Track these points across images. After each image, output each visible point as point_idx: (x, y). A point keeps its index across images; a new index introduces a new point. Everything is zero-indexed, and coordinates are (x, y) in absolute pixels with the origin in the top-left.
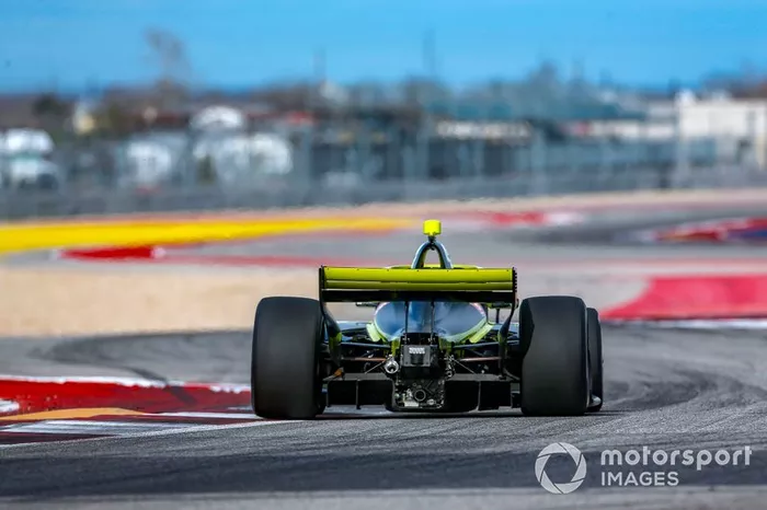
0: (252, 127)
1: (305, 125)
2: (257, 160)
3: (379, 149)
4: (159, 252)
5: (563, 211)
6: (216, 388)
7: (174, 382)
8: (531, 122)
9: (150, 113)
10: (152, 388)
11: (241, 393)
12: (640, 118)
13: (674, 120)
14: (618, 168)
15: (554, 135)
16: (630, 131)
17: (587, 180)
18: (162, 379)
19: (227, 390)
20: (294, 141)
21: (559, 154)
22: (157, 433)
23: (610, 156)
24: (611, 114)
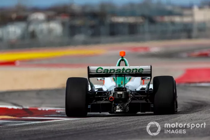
0: (49, 19)
1: (66, 19)
2: (50, 31)
3: (92, 27)
4: (18, 63)
5: (156, 47)
6: (40, 109)
7: (25, 107)
8: (144, 16)
9: (14, 16)
10: (18, 109)
11: (49, 110)
12: (181, 15)
13: (192, 15)
14: (174, 32)
15: (152, 21)
16: (177, 19)
17: (163, 36)
18: (21, 106)
19: (44, 109)
20: (63, 24)
21: (153, 28)
22: (21, 124)
23: (171, 28)
24: (170, 13)
